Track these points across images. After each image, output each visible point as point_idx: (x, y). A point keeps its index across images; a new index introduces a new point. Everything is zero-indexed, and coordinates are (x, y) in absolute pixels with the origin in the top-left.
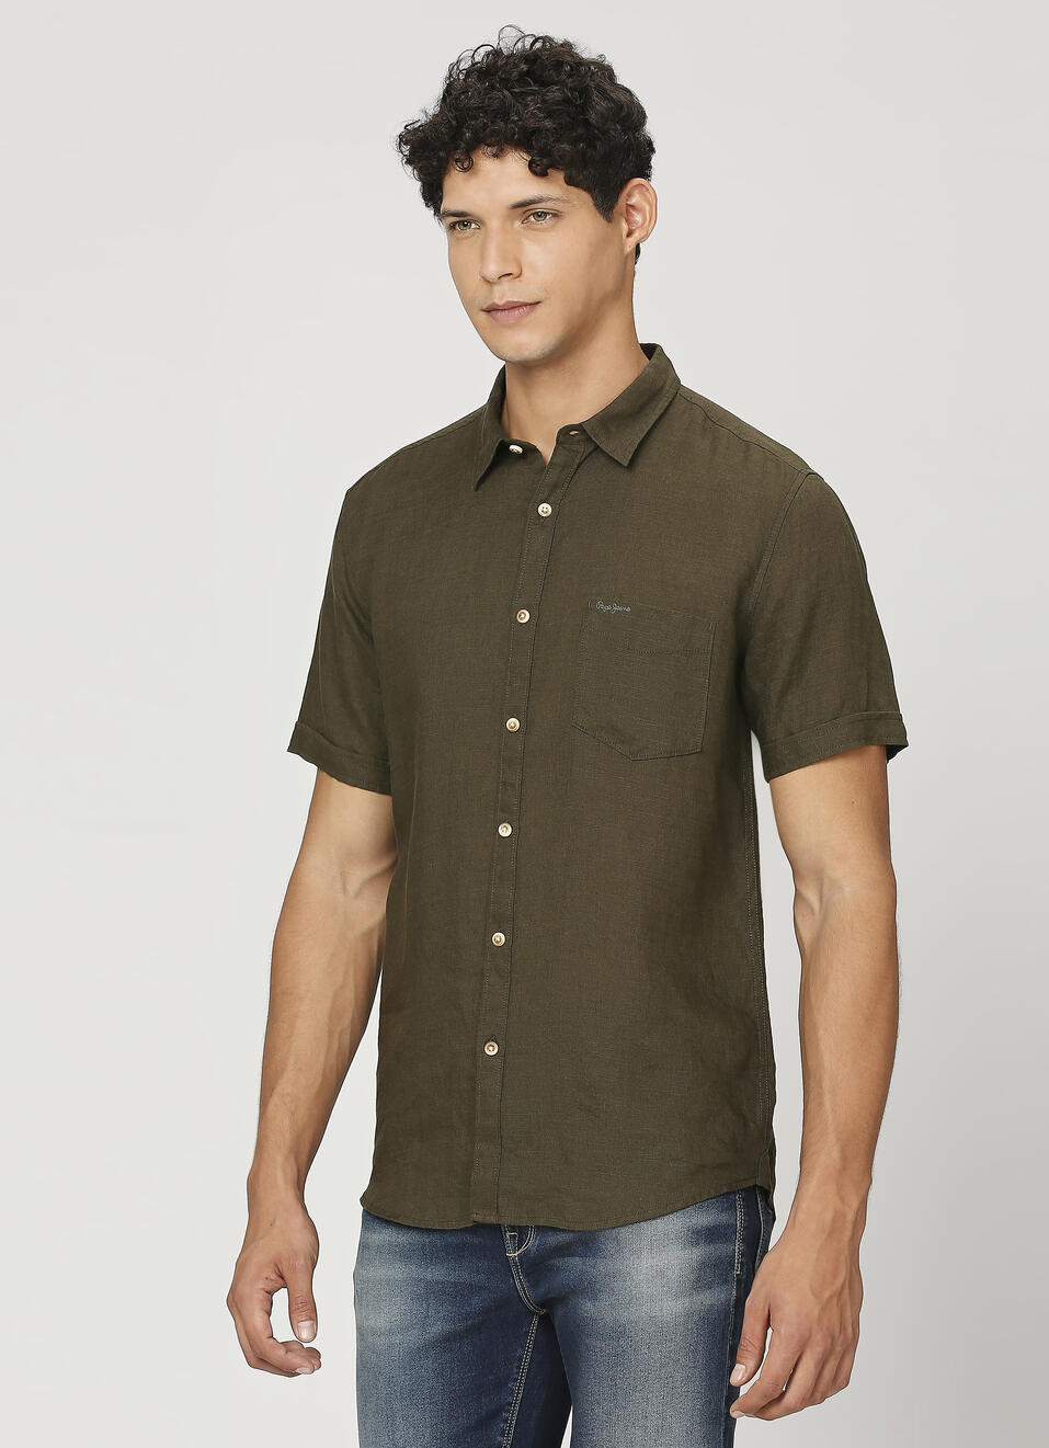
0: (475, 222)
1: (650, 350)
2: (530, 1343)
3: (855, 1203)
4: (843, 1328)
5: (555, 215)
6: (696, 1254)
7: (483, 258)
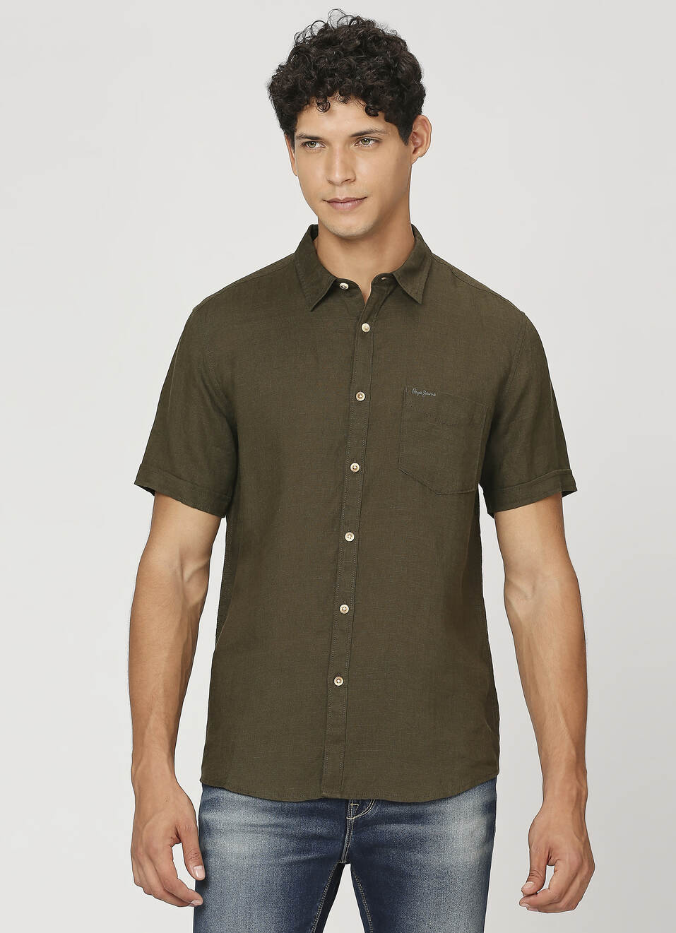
0: (320, 143)
2: (330, 879)
7: (329, 168)
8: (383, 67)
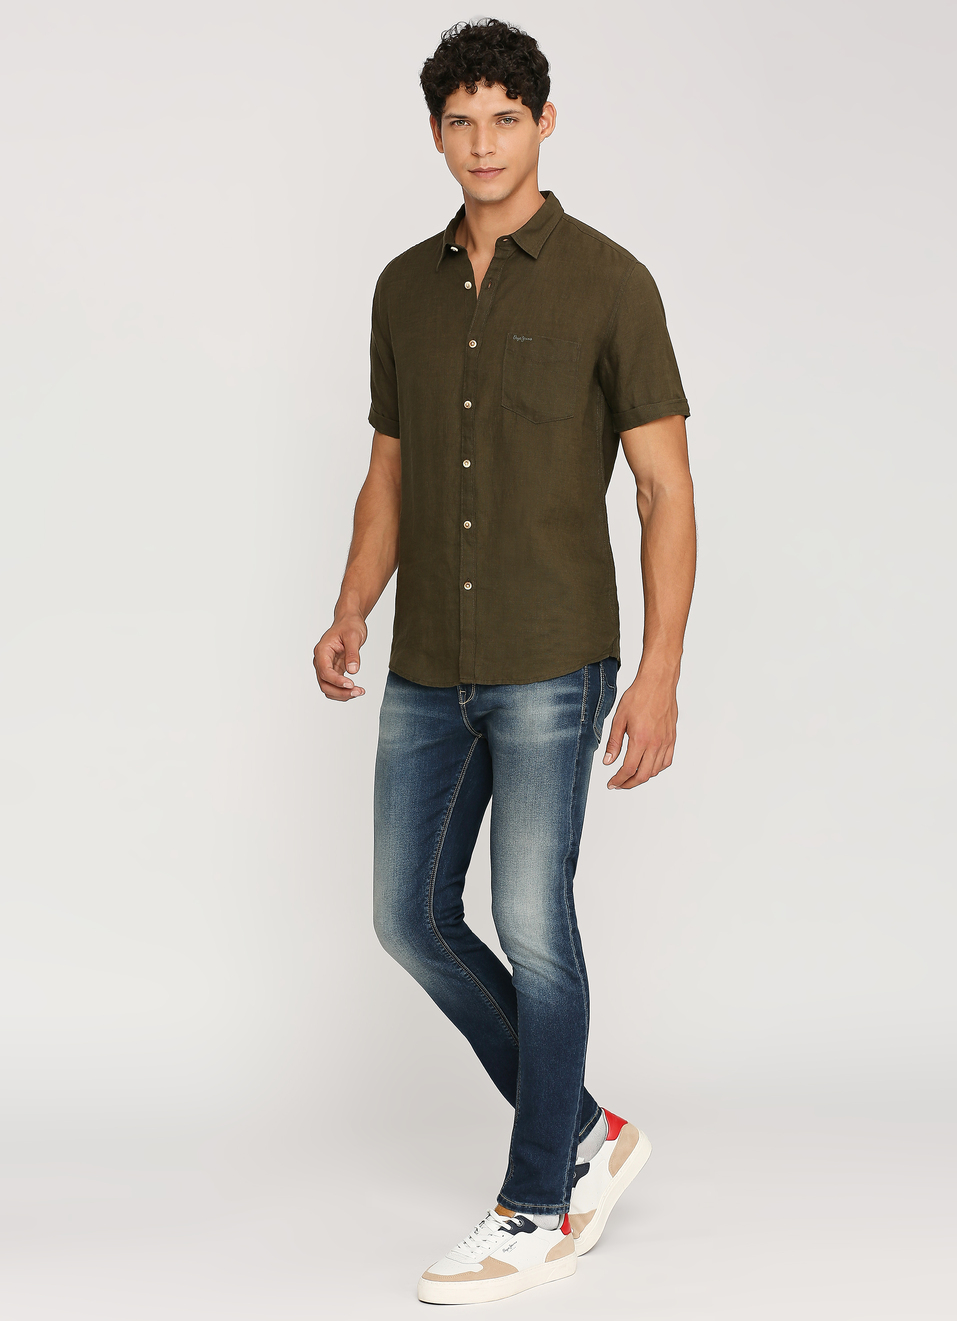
0: (467, 121)
1: (547, 194)
2: (470, 753)
3: (674, 664)
4: (667, 734)
5: (515, 120)
6: (558, 709)
7: (475, 143)
8: (521, 59)
